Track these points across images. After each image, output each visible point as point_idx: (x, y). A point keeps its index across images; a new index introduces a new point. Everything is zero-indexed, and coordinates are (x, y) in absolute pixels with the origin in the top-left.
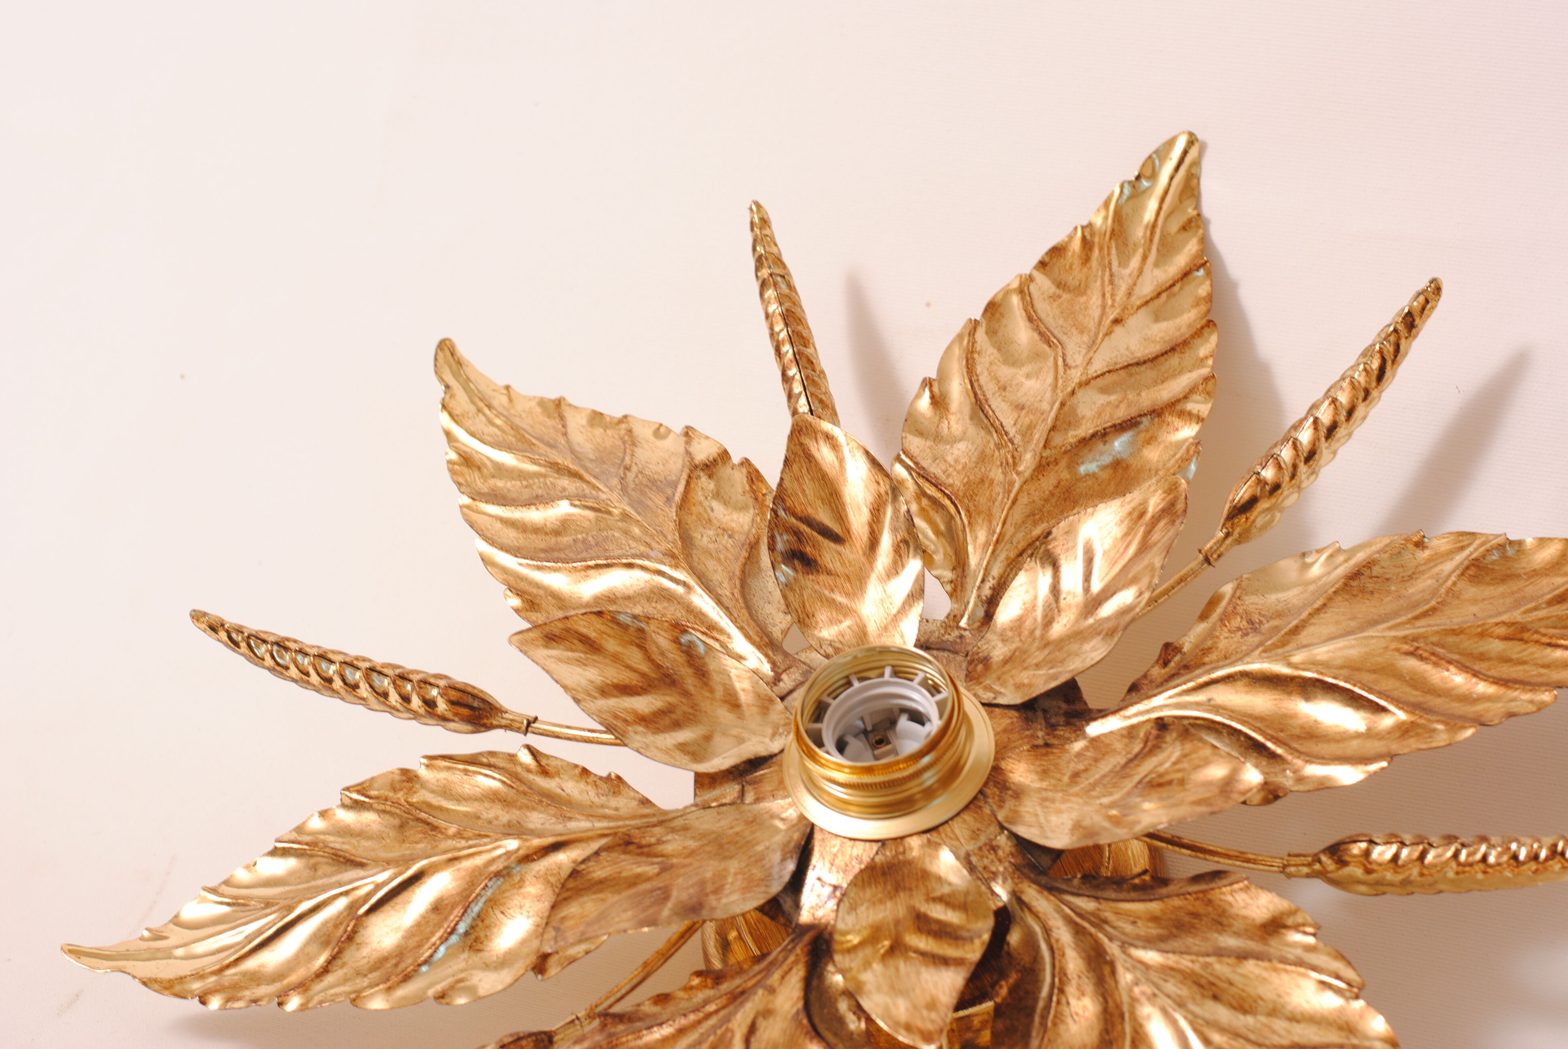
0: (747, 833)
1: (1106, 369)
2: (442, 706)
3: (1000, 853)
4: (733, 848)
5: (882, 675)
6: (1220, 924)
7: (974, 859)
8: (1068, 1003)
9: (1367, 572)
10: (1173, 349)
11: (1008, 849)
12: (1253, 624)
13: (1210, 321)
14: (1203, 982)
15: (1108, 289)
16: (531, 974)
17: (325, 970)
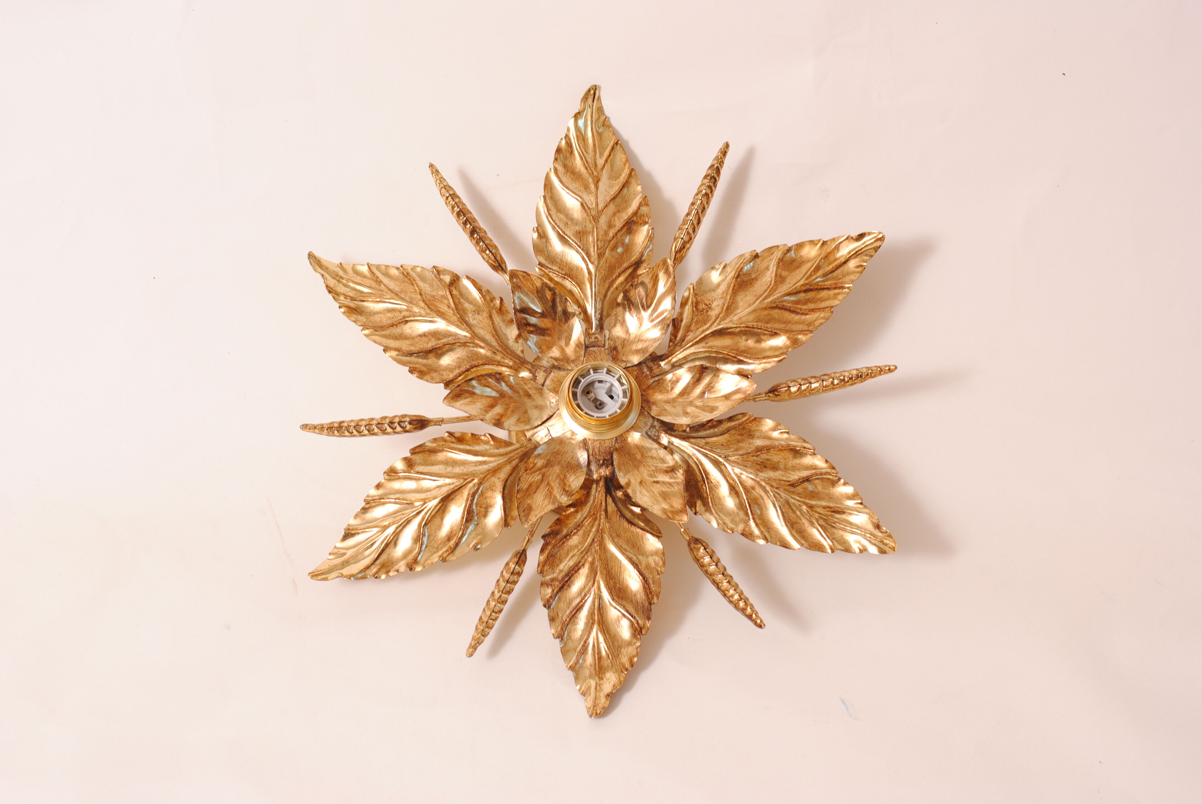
0: (561, 449)
1: (605, 205)
2: (408, 427)
3: (657, 428)
4: (560, 457)
5: (590, 374)
6: (751, 435)
7: (649, 433)
8: (711, 482)
9: (741, 273)
10: (623, 186)
11: (659, 425)
12: (707, 305)
13: (632, 169)
14: (759, 463)
15: (587, 165)
16: (505, 528)
17: (420, 551)
